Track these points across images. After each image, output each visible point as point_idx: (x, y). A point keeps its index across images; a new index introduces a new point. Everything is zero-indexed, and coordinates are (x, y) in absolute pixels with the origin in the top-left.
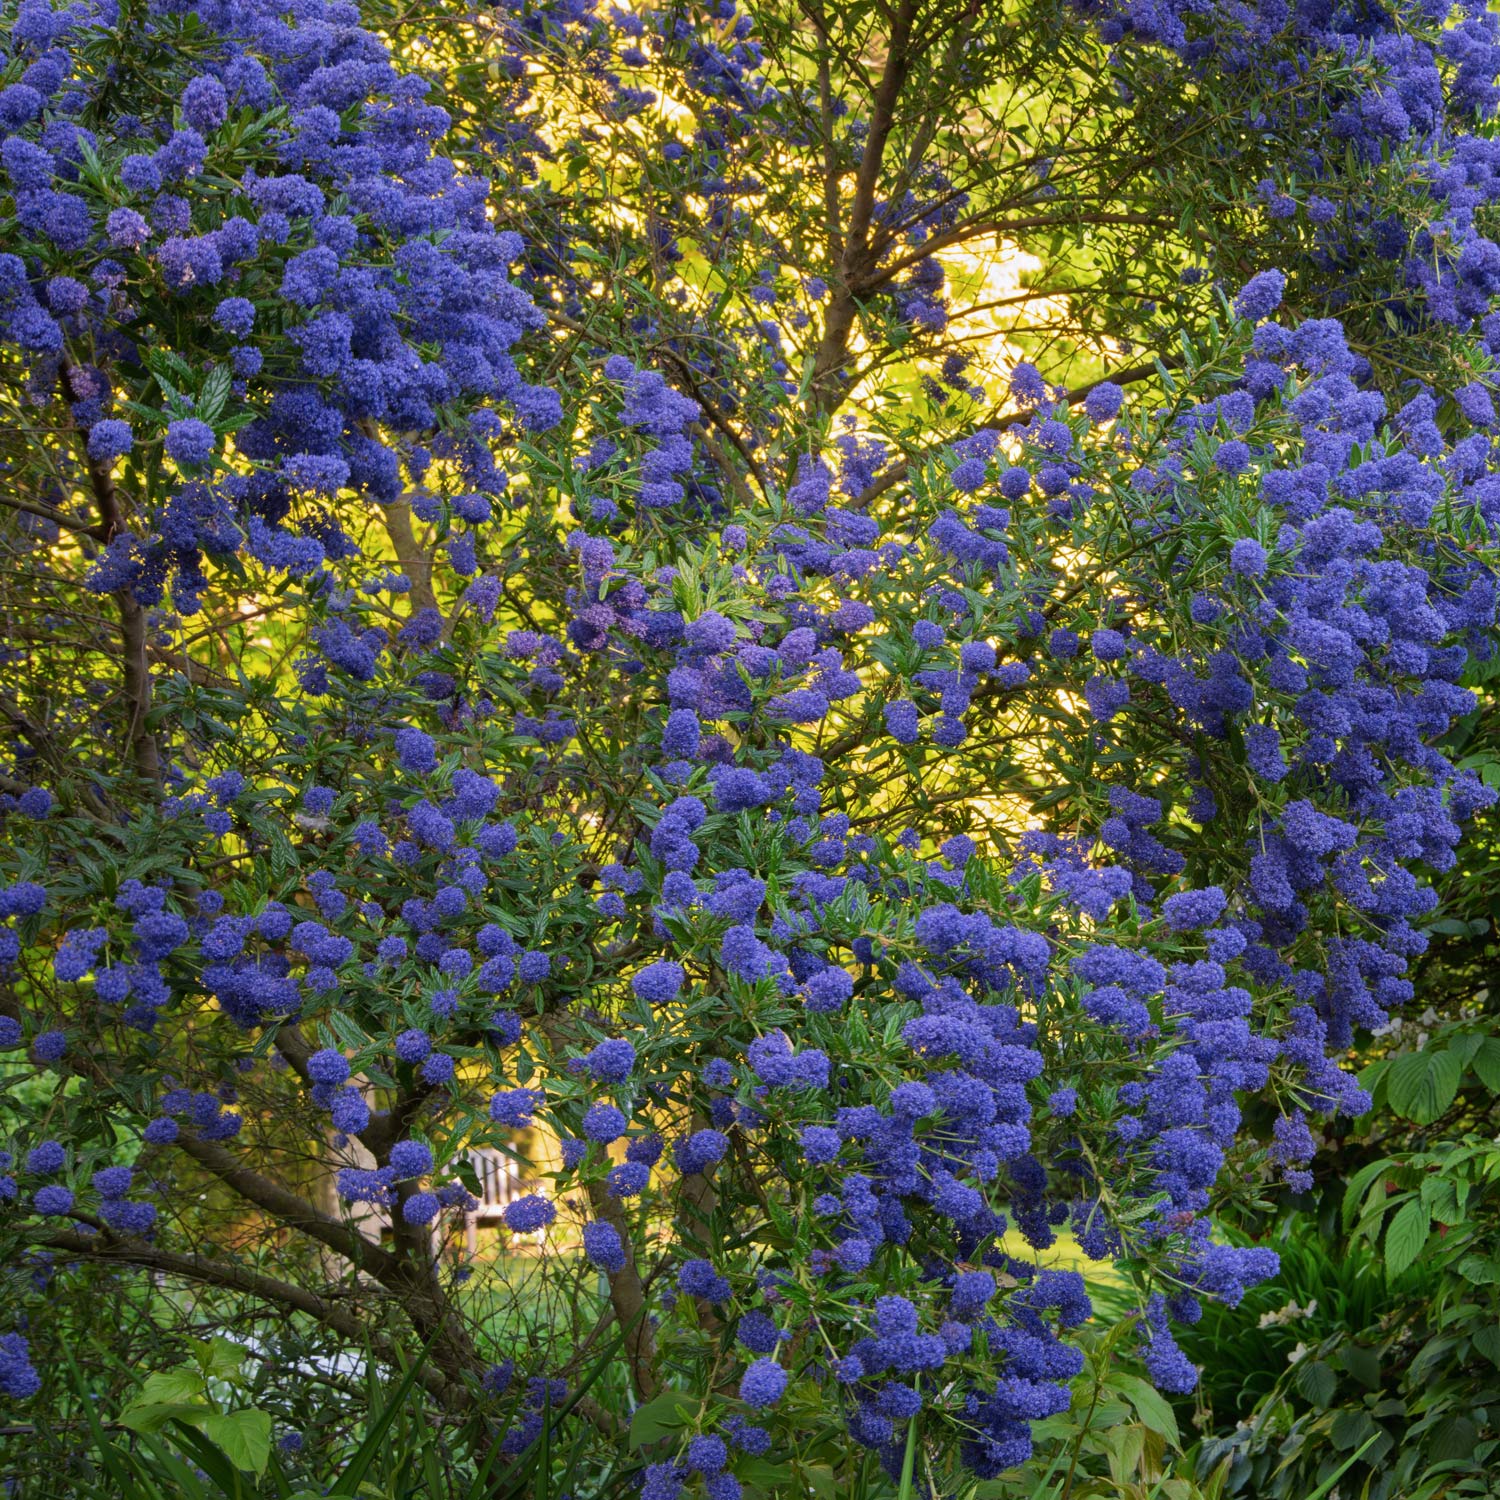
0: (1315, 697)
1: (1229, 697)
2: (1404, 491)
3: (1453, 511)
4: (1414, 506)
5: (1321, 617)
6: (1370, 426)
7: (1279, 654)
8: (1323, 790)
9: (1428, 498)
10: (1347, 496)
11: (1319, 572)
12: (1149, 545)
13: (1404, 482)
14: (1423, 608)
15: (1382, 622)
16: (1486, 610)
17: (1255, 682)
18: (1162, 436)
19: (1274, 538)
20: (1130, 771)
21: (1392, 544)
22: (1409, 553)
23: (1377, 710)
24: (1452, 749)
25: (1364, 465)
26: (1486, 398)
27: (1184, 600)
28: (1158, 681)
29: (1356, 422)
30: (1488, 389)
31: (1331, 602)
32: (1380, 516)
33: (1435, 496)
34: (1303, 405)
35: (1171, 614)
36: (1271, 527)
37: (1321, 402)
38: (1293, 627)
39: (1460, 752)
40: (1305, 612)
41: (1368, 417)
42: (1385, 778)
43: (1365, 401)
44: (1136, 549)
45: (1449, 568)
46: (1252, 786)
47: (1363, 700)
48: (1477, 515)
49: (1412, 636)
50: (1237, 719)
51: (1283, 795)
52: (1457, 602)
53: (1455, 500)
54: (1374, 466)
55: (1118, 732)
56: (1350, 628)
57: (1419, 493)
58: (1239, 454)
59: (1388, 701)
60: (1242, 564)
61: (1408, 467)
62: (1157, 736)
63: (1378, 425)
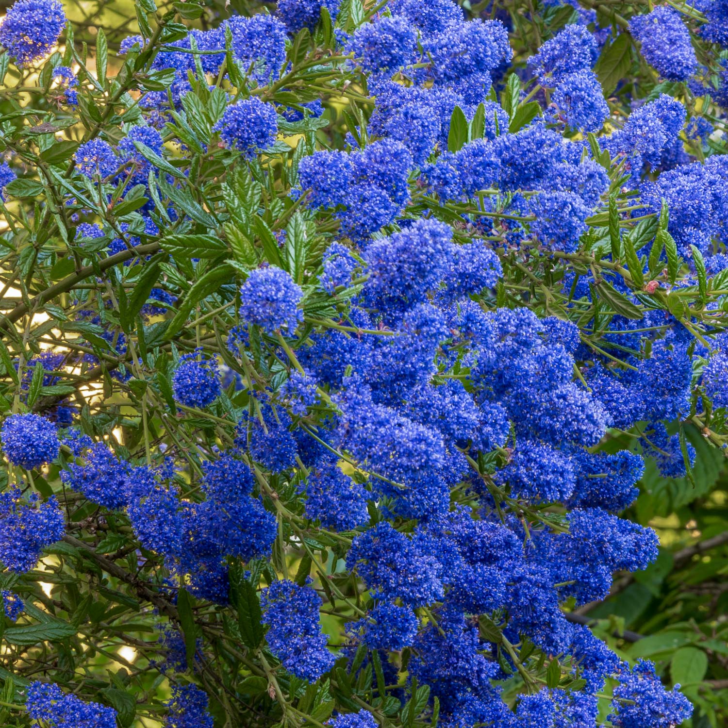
0: (383, 535)
1: (235, 533)
2: (539, 191)
3: (621, 224)
4: (555, 214)
5: (394, 402)
6: (485, 78)
7: (324, 463)
8: (397, 693)
9: (579, 204)
10: (443, 196)
11: (392, 325)
12: (104, 270)
13: (539, 175)
14: (569, 388)
15: (498, 410)
16: (675, 392)
17: (281, 509)
18: (130, 84)
19: (316, 264)
20: (67, 655)
21: (520, 276)
22: (548, 292)
23: (489, 559)
24: (621, 623)
25: (472, 143)
26: (681, 30)
27: (163, 365)
28: (116, 502)
29: (461, 72)
30: (685, 18)
31: (411, 377)
32: (498, 232)
33: (590, 201)
34: (370, 41)
35: (139, 389)
36: (311, 247)
37: (401, 38)
38: (345, 418)
39: (636, 627)
40: (367, 394)
41: (480, 64)
42: (502, 675)
43: (474, 38)
44: (82, 275)
45: (615, 320)
46: (274, 689)
47: (465, 540)
48: (664, 233)
49: (550, 436)
50: (250, 569)
51: (326, 701)
52: (628, 378)
53: (627, 205)
54: (490, 147)
55: (47, 588)
56: (443, 424)
57: (564, 195)
58: (259, 121)
59: (508, 544)
60: (260, 311)
61: (546, 151)
62: (112, 596)
63: (500, 74)
